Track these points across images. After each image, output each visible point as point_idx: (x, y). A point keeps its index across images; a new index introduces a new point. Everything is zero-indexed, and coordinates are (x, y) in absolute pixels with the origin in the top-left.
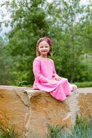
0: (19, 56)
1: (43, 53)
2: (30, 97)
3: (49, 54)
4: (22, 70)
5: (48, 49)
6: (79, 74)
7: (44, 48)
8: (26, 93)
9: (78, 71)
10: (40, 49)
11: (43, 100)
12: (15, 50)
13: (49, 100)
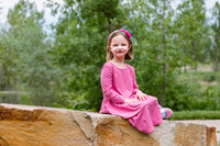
0: (73, 65)
1: (118, 55)
2: (95, 124)
3: (127, 57)
4: (77, 89)
5: (126, 48)
6: (173, 99)
7: (120, 47)
8: (88, 117)
9: (171, 93)
10: (113, 49)
11: (116, 131)
12: (67, 55)
13: (126, 131)
